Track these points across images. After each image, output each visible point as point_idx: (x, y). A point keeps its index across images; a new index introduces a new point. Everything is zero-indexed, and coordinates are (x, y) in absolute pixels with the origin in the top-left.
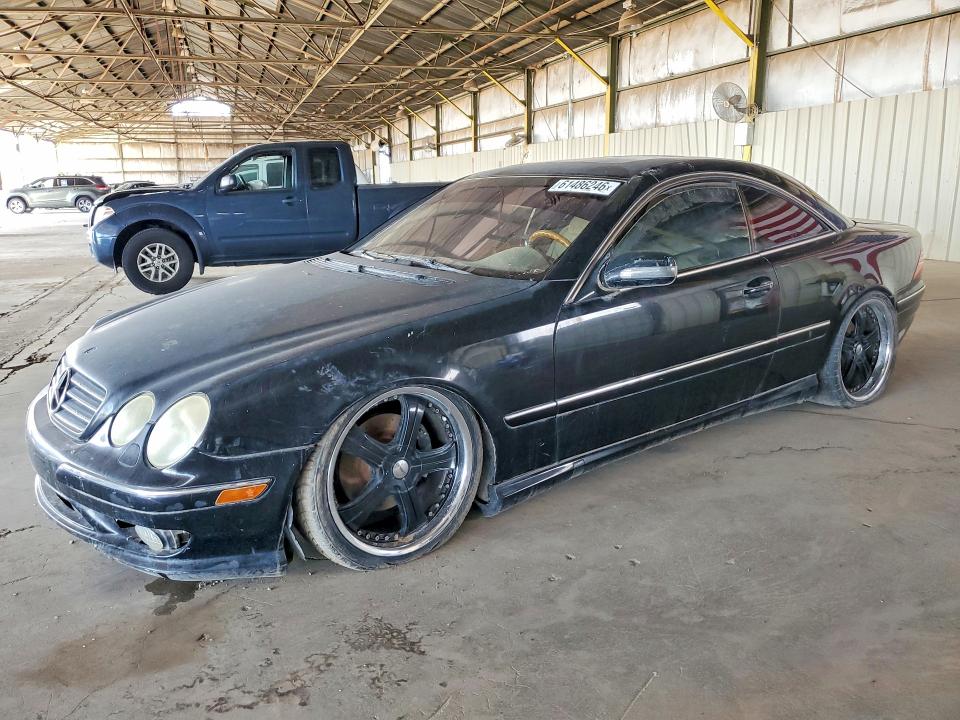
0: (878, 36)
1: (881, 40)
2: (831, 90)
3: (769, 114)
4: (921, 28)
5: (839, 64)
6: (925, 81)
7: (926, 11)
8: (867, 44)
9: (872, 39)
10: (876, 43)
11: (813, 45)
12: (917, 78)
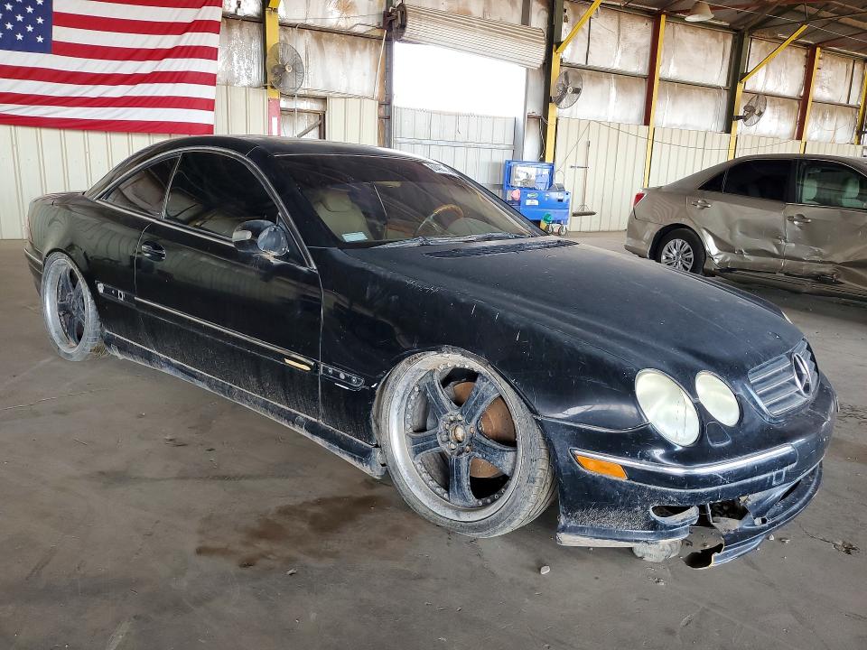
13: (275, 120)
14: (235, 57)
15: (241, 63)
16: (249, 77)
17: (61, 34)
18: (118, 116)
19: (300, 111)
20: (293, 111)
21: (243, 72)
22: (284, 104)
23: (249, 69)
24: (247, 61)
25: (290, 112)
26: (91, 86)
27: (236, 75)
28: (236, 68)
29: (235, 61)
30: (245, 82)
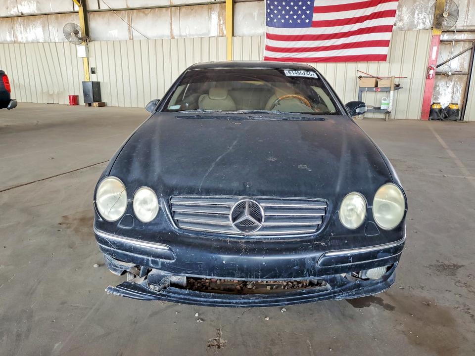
0: (147, 11)
1: (148, 13)
2: (127, 34)
3: (96, 42)
4: (166, 11)
5: (129, 21)
6: (172, 35)
7: (168, 4)
8: (142, 14)
9: (143, 12)
10: (146, 15)
11: (114, 10)
12: (167, 32)
13: (435, 49)
14: (417, 12)
15: (420, 15)
16: (424, 24)
17: (317, 17)
18: (338, 54)
19: (457, 41)
20: (451, 41)
21: (420, 21)
22: (446, 37)
23: (425, 18)
24: (424, 13)
25: (450, 42)
26: (327, 41)
27: (415, 23)
28: (416, 19)
29: (416, 15)
30: (421, 26)
